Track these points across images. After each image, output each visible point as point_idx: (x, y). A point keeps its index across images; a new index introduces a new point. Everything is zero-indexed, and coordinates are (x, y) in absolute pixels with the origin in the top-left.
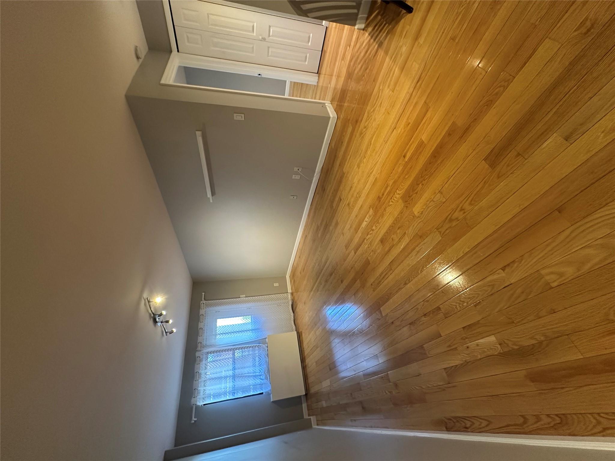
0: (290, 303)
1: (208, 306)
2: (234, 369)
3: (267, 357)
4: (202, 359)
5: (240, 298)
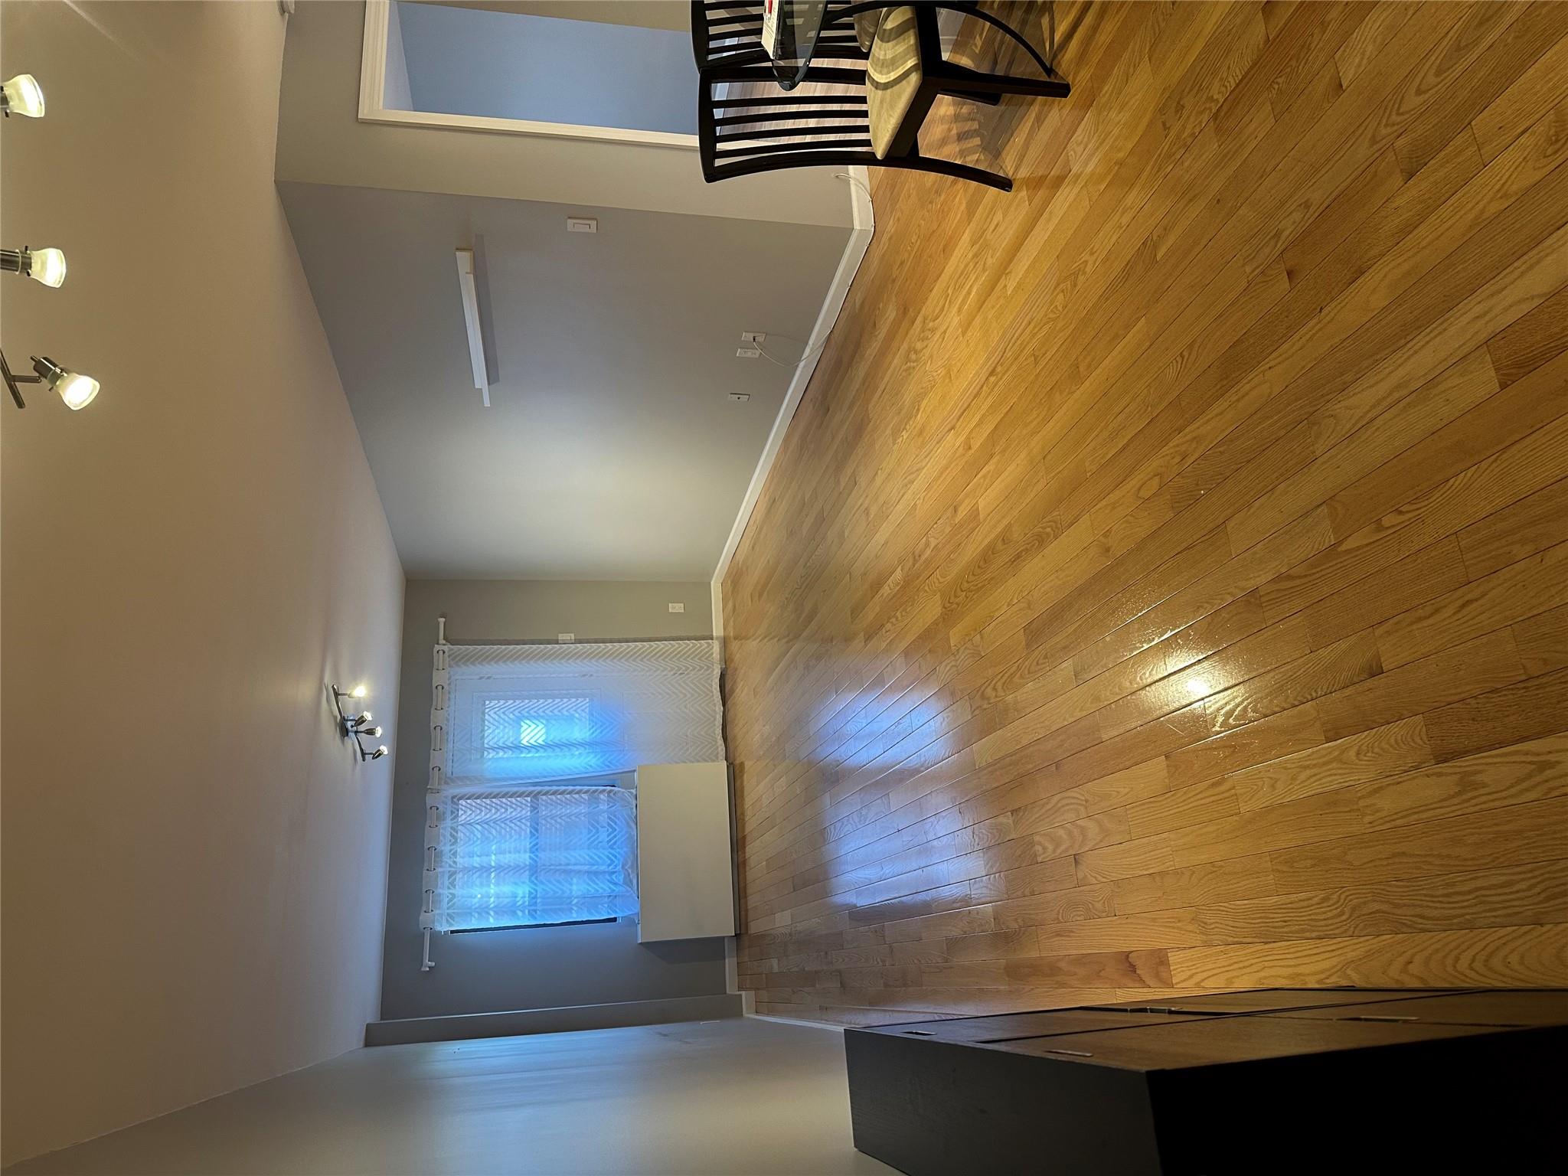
0: (717, 672)
1: (457, 660)
2: (535, 849)
3: (634, 826)
4: (444, 813)
5: (557, 642)
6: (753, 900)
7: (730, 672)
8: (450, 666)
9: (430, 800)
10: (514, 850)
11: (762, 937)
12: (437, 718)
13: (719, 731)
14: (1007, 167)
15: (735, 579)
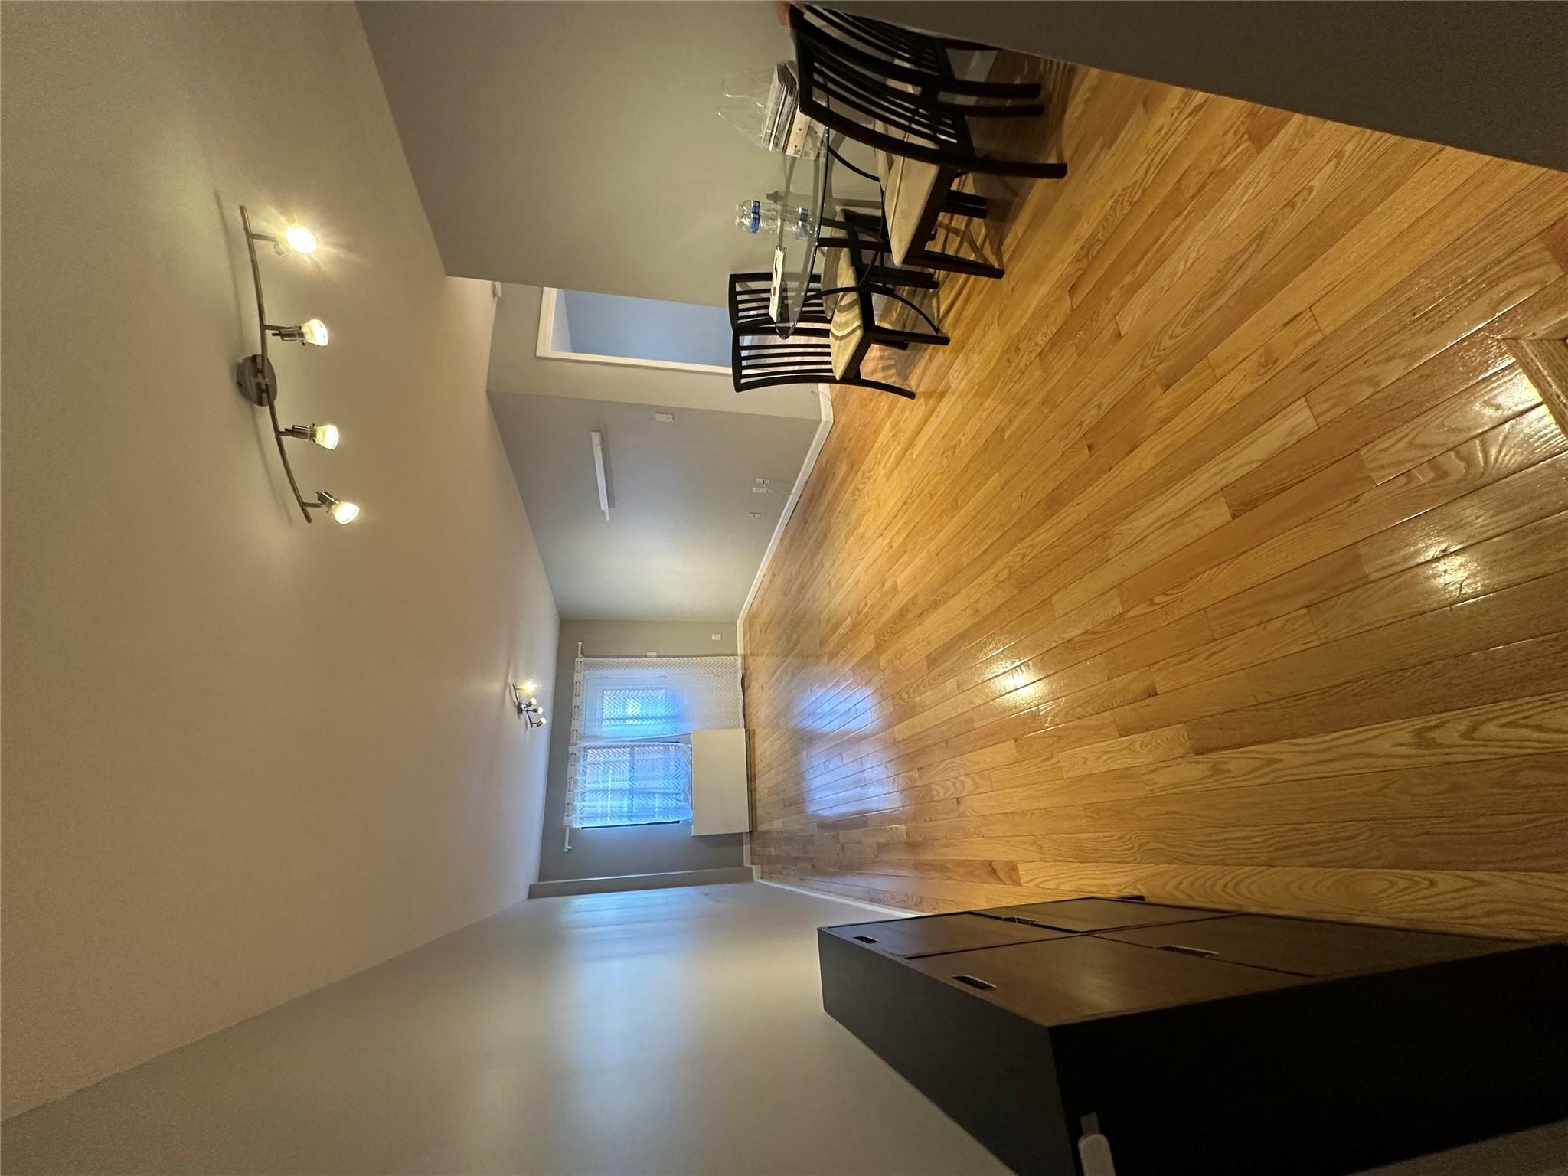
0: (740, 676)
1: (589, 666)
2: (632, 779)
3: (690, 767)
4: (579, 757)
5: (646, 657)
6: (760, 812)
7: (748, 675)
8: (584, 670)
9: (571, 749)
10: (619, 780)
11: (765, 833)
12: (576, 701)
13: (741, 711)
14: (912, 385)
15: (751, 620)
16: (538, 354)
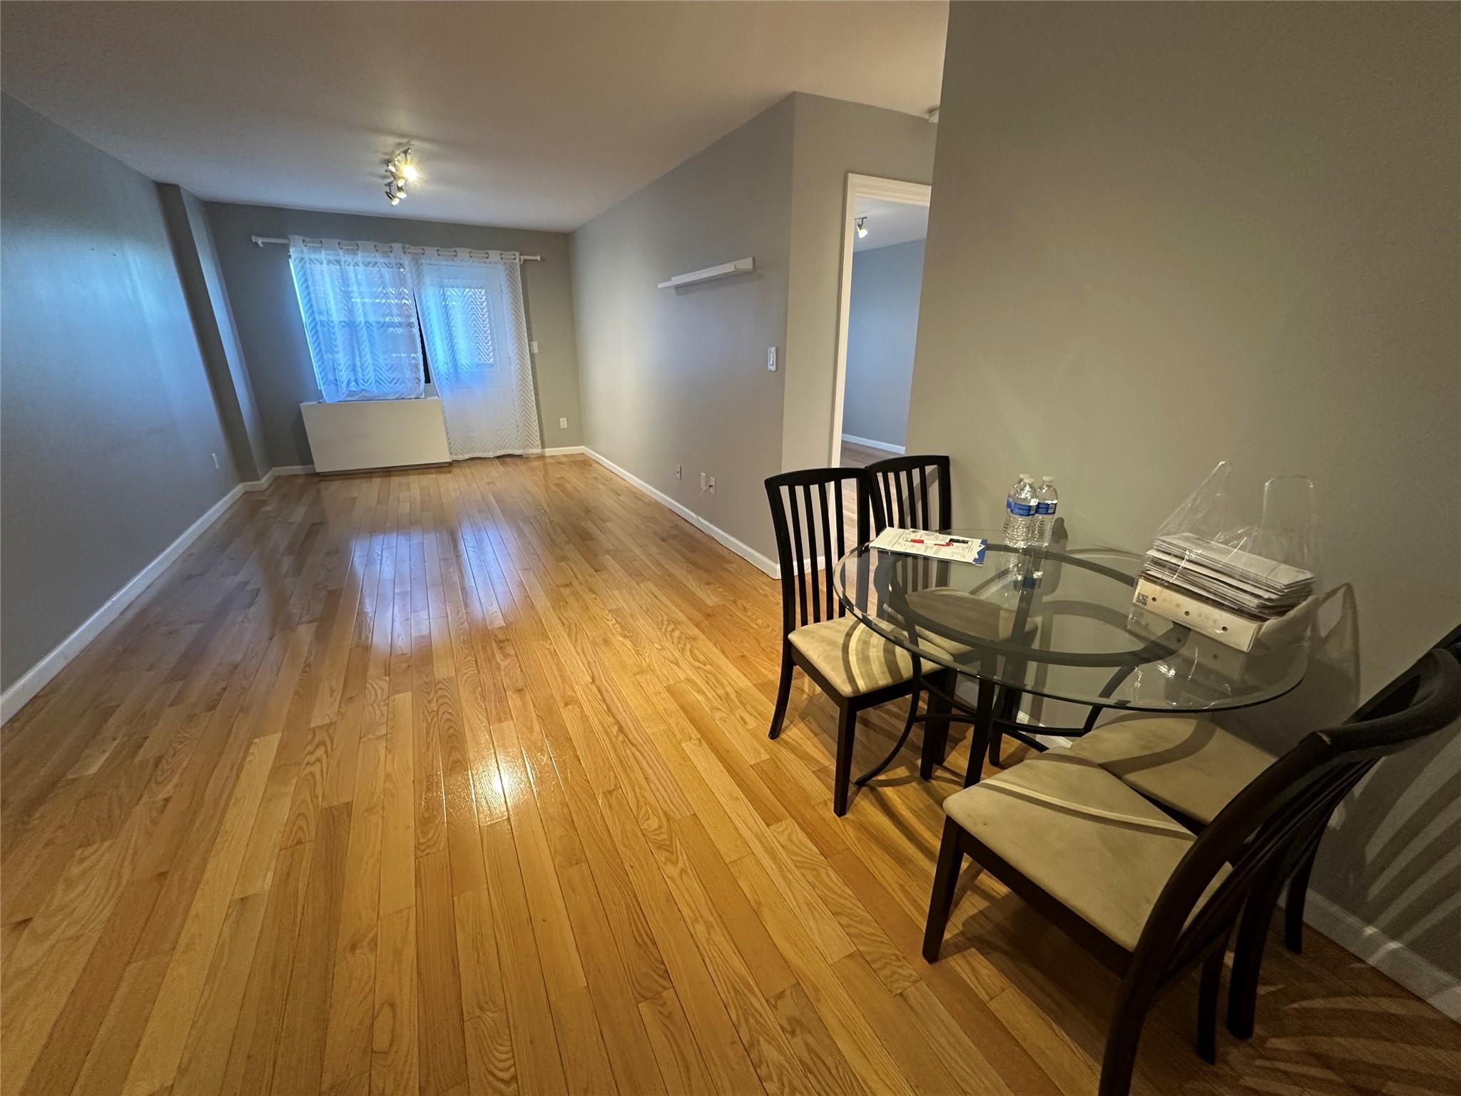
0: (518, 452)
1: (510, 269)
2: (368, 325)
3: (396, 397)
4: (388, 257)
5: (530, 340)
7: (519, 461)
8: (505, 264)
10: (366, 311)
12: (463, 253)
13: (476, 455)
15: (583, 463)
16: (850, 175)
